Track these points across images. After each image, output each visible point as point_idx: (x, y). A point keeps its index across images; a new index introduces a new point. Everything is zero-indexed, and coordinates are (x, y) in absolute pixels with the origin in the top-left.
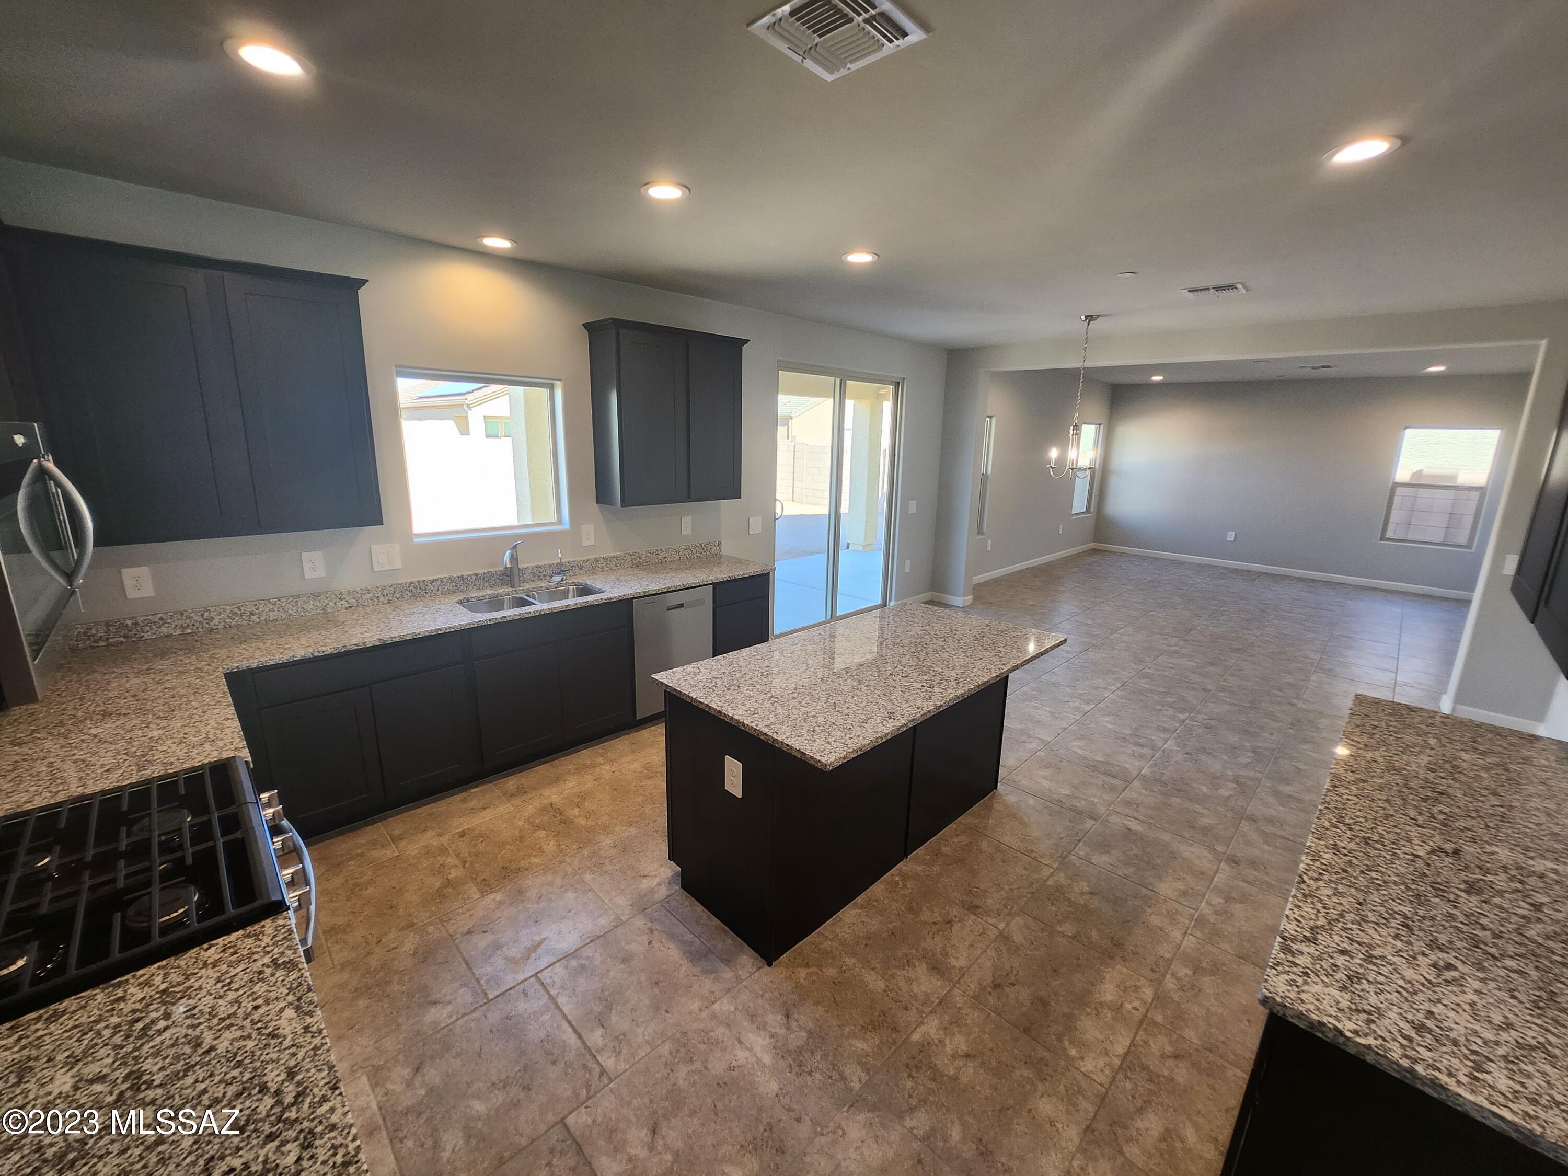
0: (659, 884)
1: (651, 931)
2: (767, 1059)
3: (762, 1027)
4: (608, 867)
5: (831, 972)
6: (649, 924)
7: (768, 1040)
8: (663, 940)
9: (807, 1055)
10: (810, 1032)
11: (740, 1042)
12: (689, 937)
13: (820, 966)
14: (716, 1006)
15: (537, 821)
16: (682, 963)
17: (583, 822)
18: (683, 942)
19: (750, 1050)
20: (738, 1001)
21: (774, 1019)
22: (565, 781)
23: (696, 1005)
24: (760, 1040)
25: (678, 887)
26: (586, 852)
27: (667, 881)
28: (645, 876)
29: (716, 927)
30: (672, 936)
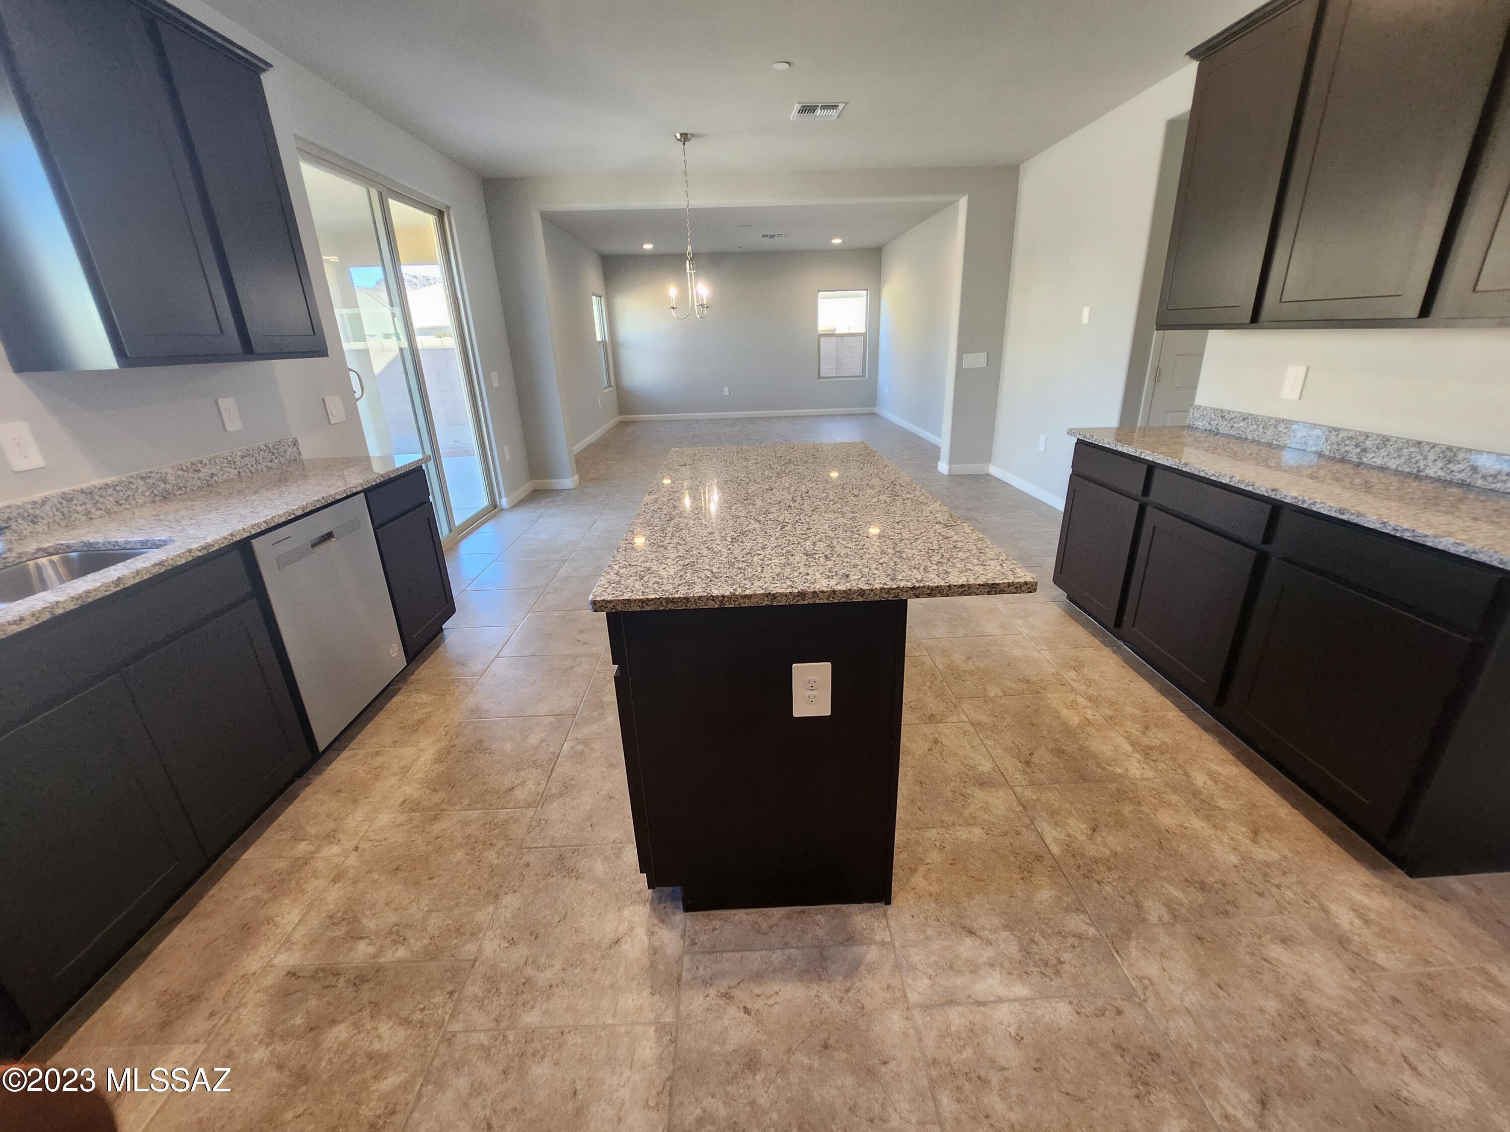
0: (651, 934)
1: (727, 996)
2: (1021, 990)
3: (974, 969)
4: (544, 977)
5: (934, 857)
6: (712, 991)
7: (996, 974)
8: (757, 991)
9: (1034, 949)
10: (1006, 927)
11: (983, 1004)
12: (777, 957)
13: (921, 861)
14: (913, 997)
15: (298, 1021)
16: (814, 993)
17: (402, 953)
18: (781, 969)
19: (1000, 1000)
20: (921, 968)
21: (967, 947)
22: (269, 920)
23: (896, 1018)
24: (989, 981)
25: (680, 917)
26: (473, 989)
27: (655, 921)
28: (618, 941)
29: (789, 917)
30: (759, 977)
